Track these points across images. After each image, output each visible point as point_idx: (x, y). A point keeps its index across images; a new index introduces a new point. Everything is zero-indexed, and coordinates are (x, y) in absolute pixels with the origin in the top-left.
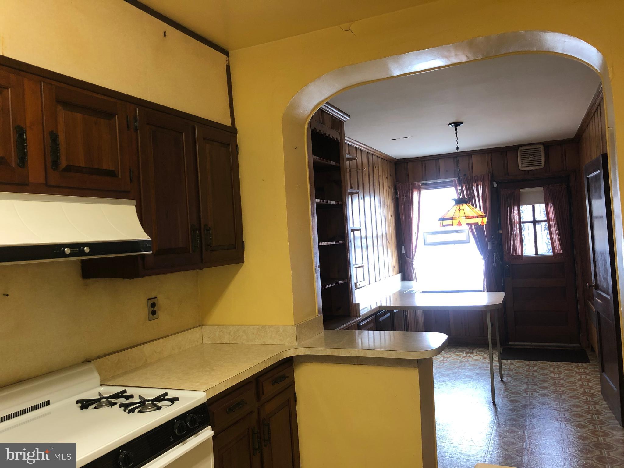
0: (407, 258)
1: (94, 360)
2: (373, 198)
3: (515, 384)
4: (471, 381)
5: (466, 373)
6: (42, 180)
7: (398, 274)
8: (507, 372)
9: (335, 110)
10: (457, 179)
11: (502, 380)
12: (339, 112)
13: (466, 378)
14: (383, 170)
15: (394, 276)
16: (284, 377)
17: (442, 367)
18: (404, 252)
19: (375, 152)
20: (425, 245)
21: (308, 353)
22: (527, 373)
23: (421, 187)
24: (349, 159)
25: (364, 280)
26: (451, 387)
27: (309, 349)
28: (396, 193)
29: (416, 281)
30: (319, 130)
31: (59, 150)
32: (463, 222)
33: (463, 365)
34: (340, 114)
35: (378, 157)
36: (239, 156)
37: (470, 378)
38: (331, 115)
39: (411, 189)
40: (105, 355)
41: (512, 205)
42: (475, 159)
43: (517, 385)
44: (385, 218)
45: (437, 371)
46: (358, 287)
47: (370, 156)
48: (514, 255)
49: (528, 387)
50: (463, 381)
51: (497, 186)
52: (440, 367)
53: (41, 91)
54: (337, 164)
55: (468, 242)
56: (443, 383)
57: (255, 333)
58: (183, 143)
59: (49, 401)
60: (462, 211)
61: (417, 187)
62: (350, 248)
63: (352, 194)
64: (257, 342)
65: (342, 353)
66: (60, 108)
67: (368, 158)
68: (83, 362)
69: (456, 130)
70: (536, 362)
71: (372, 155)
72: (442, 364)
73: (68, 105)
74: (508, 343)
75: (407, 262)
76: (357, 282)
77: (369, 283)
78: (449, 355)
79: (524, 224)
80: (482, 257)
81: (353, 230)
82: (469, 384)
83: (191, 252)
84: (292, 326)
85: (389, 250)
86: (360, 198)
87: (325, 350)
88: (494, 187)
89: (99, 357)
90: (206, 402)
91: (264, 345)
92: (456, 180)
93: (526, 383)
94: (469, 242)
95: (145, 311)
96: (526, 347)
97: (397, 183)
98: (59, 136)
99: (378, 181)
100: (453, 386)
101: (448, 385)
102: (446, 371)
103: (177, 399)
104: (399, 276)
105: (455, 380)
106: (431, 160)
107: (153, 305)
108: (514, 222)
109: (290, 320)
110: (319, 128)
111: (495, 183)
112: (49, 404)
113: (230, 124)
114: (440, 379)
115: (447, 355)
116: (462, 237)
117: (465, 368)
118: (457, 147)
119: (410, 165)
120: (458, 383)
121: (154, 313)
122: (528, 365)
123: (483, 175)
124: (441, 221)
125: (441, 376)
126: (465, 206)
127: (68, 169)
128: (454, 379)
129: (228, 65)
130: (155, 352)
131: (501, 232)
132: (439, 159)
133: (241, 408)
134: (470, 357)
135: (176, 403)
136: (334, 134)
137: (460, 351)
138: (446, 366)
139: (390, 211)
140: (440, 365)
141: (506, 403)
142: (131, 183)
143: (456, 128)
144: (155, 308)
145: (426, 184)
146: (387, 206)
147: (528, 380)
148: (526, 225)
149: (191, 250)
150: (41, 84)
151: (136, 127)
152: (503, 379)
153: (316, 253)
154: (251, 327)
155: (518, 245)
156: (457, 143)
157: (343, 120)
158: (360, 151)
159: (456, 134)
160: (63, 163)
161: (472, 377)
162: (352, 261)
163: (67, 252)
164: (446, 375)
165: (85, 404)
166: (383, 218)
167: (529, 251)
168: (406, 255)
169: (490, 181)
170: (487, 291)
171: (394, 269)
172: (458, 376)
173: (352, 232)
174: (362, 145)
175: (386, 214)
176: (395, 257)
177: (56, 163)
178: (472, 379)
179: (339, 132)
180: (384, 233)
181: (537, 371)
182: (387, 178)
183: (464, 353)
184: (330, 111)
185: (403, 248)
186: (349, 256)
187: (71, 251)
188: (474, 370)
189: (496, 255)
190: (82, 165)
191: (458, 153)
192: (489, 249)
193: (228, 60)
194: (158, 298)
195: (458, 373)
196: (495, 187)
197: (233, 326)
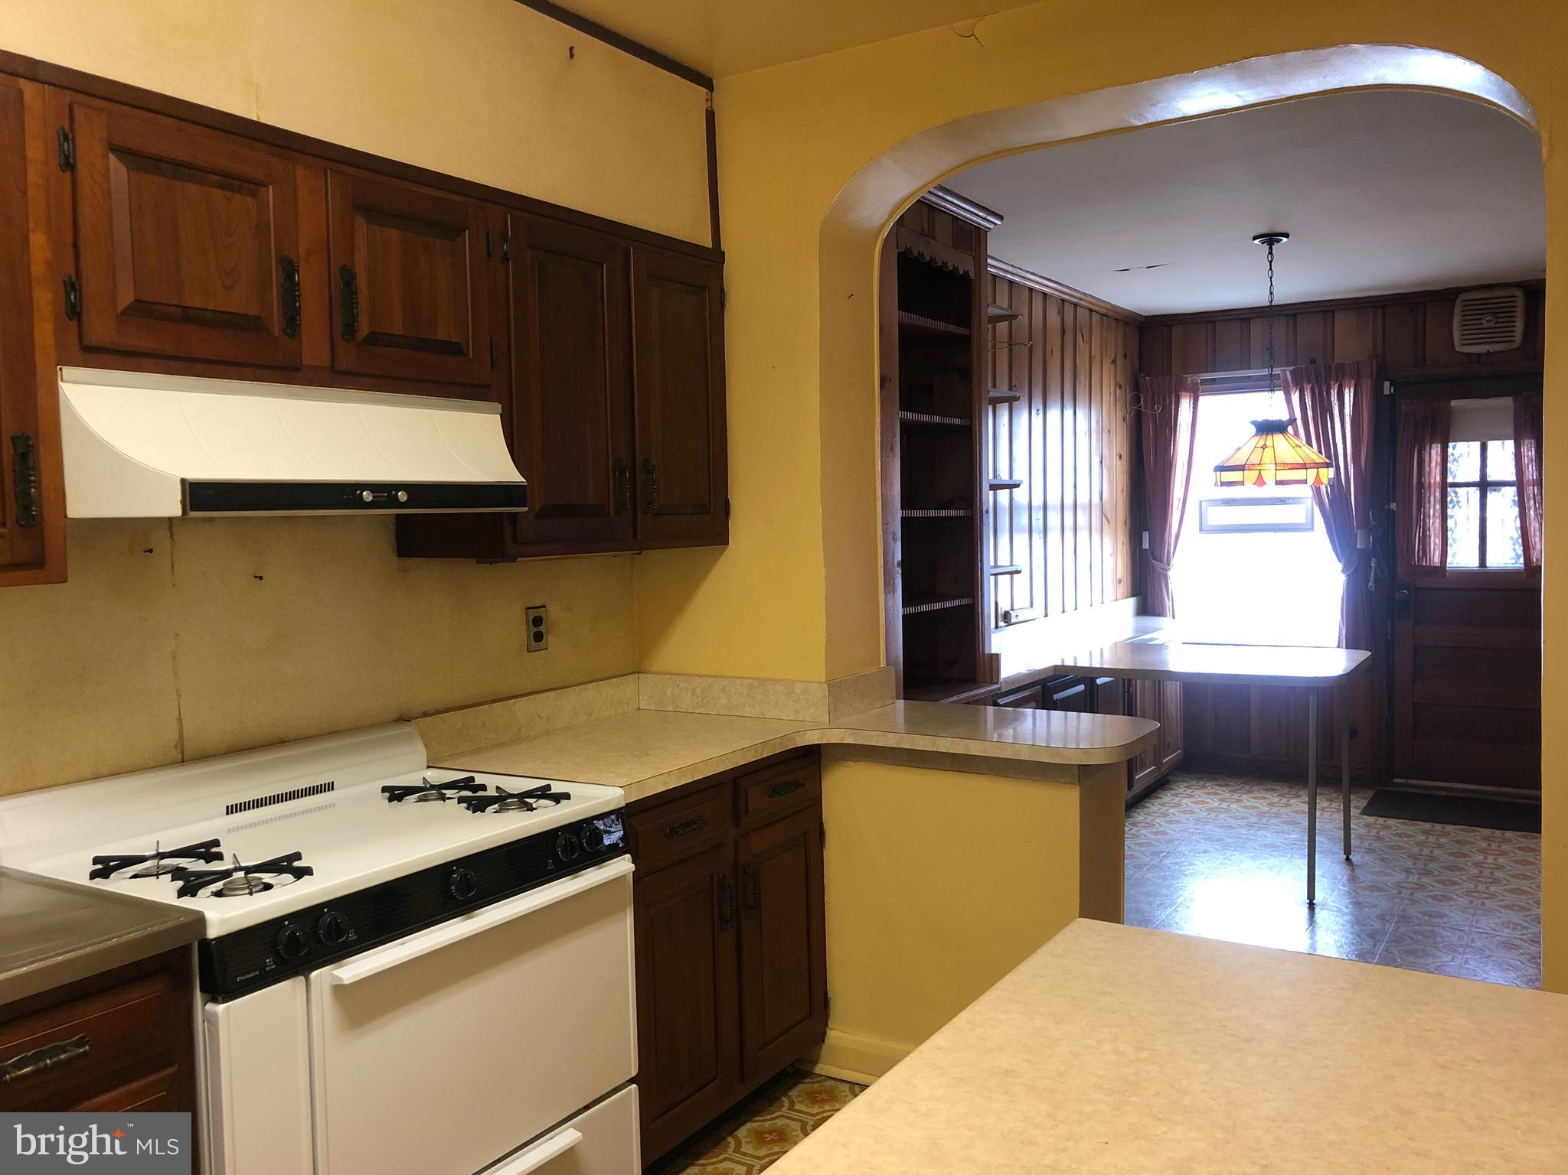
0: (1154, 561)
1: (416, 718)
2: (1072, 412)
3: (1378, 869)
4: (1271, 855)
5: (1266, 837)
6: (325, 360)
7: (1127, 598)
8: (1368, 843)
9: (962, 205)
10: (1291, 372)
11: (1348, 859)
12: (972, 209)
13: (1263, 848)
14: (1103, 342)
15: (1116, 602)
16: (796, 785)
17: (1211, 820)
18: (1146, 545)
19: (1081, 299)
20: (1201, 530)
21: (849, 740)
22: (1416, 850)
23: (1201, 387)
24: (995, 320)
25: (1032, 606)
26: (1221, 863)
27: (852, 732)
28: (1136, 399)
29: (1174, 617)
30: (919, 252)
31: (356, 303)
32: (1269, 475)
33: (1264, 820)
34: (977, 212)
35: (1091, 310)
36: (725, 312)
37: (1272, 849)
38: (953, 215)
39: (1176, 391)
40: (438, 712)
41: (1427, 438)
42: (1343, 322)
43: (1382, 872)
44: (1101, 462)
45: (1198, 829)
46: (1013, 620)
47: (1069, 311)
48: (1422, 565)
49: (1407, 877)
50: (1251, 854)
51: (1392, 392)
52: (1206, 822)
53: (327, 189)
54: (964, 331)
55: (1309, 527)
56: (1202, 855)
57: (745, 694)
58: (603, 284)
59: (333, 783)
60: (1268, 452)
61: (1190, 386)
62: (985, 528)
63: (995, 402)
64: (748, 711)
65: (918, 744)
66: (360, 222)
67: (1061, 313)
68: (394, 721)
69: (1271, 253)
70: (1449, 828)
71: (1076, 305)
72: (1213, 815)
73: (374, 213)
74: (1392, 779)
75: (1153, 571)
76: (1012, 610)
77: (1044, 614)
78: (1236, 796)
79: (1457, 489)
80: (1340, 566)
81: (995, 488)
82: (1264, 861)
83: (612, 515)
84: (822, 683)
85: (1106, 539)
86: (1034, 412)
87: (885, 736)
88: (1385, 393)
89: (425, 714)
90: (623, 808)
91: (763, 719)
92: (1288, 373)
93: (1408, 871)
94: (1312, 529)
95: (521, 633)
96: (1437, 792)
97: (1142, 375)
98: (358, 276)
99: (1088, 372)
100: (1225, 864)
101: (1214, 860)
102: (1219, 830)
103: (566, 796)
104: (1131, 603)
105: (1235, 850)
106: (1230, 320)
107: (538, 621)
108: (1430, 482)
109: (817, 672)
110: (918, 247)
111: (1387, 384)
112: (333, 789)
113: (709, 243)
114: (1198, 847)
115: (1233, 797)
116: (1295, 514)
117: (1266, 826)
118: (1271, 293)
119: (1177, 332)
120: (1238, 857)
121: (538, 637)
122: (1426, 832)
123: (1357, 362)
124: (1218, 473)
125: (1202, 841)
126: (1279, 438)
127: (373, 339)
128: (1233, 848)
129: (709, 109)
130: (539, 716)
131: (1393, 506)
132: (1249, 319)
133: (694, 830)
134: (1287, 805)
135: (564, 802)
136: (961, 262)
137: (1267, 790)
138: (1222, 821)
139: (1117, 444)
140: (1209, 817)
141: (1340, 907)
142: (492, 368)
143: (1271, 248)
144: (542, 628)
145: (1214, 380)
146: (1109, 431)
147: (1415, 864)
148: (1461, 491)
149: (612, 511)
150: (326, 174)
151: (506, 253)
152: (1351, 857)
153: (894, 533)
154: (738, 681)
155: (1435, 541)
156: (1272, 285)
157: (984, 226)
158: (1041, 296)
159: (1271, 262)
160: (364, 328)
161: (1278, 847)
162: (989, 559)
163: (367, 498)
164: (1215, 839)
165: (397, 794)
166: (1096, 460)
167: (1462, 556)
168: (1153, 553)
169: (1375, 377)
170: (1347, 648)
171: (1118, 585)
172: (1244, 844)
173: (991, 493)
174: (1046, 282)
175: (1106, 452)
176: (1123, 558)
177: (350, 328)
178: (1275, 851)
179: (973, 254)
180: (1096, 499)
181: (1445, 846)
182: (1114, 362)
183: (1274, 795)
184: (948, 206)
185: (1146, 535)
186: (981, 546)
187: (373, 497)
188: (1288, 833)
189: (1378, 564)
190: (399, 330)
191: (1271, 307)
192: (1358, 547)
193: (710, 100)
194: (549, 608)
195: (1245, 837)
196: (1388, 393)
197: (701, 676)
